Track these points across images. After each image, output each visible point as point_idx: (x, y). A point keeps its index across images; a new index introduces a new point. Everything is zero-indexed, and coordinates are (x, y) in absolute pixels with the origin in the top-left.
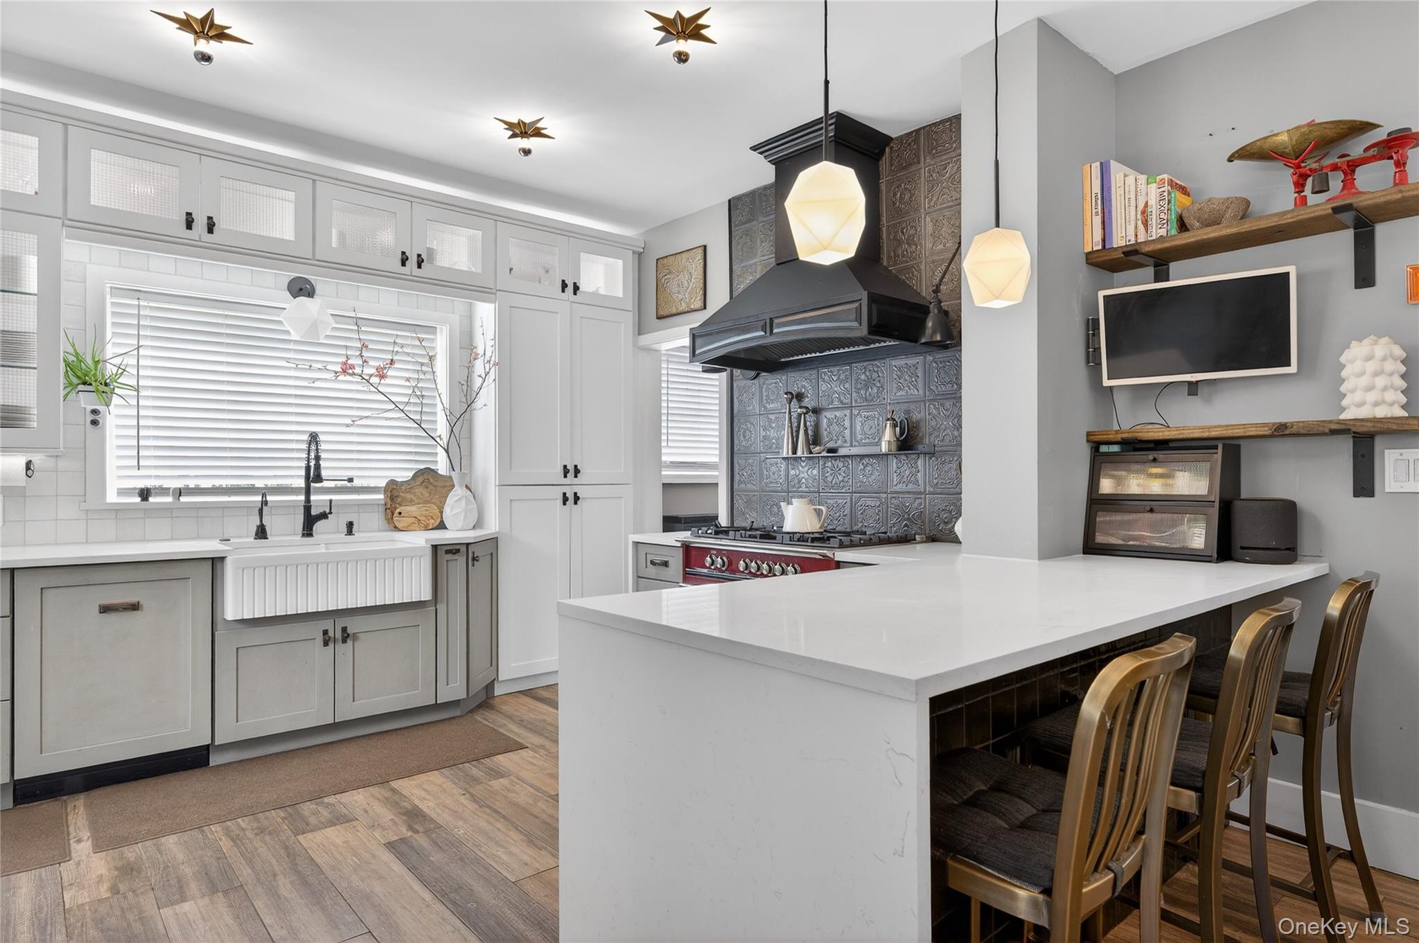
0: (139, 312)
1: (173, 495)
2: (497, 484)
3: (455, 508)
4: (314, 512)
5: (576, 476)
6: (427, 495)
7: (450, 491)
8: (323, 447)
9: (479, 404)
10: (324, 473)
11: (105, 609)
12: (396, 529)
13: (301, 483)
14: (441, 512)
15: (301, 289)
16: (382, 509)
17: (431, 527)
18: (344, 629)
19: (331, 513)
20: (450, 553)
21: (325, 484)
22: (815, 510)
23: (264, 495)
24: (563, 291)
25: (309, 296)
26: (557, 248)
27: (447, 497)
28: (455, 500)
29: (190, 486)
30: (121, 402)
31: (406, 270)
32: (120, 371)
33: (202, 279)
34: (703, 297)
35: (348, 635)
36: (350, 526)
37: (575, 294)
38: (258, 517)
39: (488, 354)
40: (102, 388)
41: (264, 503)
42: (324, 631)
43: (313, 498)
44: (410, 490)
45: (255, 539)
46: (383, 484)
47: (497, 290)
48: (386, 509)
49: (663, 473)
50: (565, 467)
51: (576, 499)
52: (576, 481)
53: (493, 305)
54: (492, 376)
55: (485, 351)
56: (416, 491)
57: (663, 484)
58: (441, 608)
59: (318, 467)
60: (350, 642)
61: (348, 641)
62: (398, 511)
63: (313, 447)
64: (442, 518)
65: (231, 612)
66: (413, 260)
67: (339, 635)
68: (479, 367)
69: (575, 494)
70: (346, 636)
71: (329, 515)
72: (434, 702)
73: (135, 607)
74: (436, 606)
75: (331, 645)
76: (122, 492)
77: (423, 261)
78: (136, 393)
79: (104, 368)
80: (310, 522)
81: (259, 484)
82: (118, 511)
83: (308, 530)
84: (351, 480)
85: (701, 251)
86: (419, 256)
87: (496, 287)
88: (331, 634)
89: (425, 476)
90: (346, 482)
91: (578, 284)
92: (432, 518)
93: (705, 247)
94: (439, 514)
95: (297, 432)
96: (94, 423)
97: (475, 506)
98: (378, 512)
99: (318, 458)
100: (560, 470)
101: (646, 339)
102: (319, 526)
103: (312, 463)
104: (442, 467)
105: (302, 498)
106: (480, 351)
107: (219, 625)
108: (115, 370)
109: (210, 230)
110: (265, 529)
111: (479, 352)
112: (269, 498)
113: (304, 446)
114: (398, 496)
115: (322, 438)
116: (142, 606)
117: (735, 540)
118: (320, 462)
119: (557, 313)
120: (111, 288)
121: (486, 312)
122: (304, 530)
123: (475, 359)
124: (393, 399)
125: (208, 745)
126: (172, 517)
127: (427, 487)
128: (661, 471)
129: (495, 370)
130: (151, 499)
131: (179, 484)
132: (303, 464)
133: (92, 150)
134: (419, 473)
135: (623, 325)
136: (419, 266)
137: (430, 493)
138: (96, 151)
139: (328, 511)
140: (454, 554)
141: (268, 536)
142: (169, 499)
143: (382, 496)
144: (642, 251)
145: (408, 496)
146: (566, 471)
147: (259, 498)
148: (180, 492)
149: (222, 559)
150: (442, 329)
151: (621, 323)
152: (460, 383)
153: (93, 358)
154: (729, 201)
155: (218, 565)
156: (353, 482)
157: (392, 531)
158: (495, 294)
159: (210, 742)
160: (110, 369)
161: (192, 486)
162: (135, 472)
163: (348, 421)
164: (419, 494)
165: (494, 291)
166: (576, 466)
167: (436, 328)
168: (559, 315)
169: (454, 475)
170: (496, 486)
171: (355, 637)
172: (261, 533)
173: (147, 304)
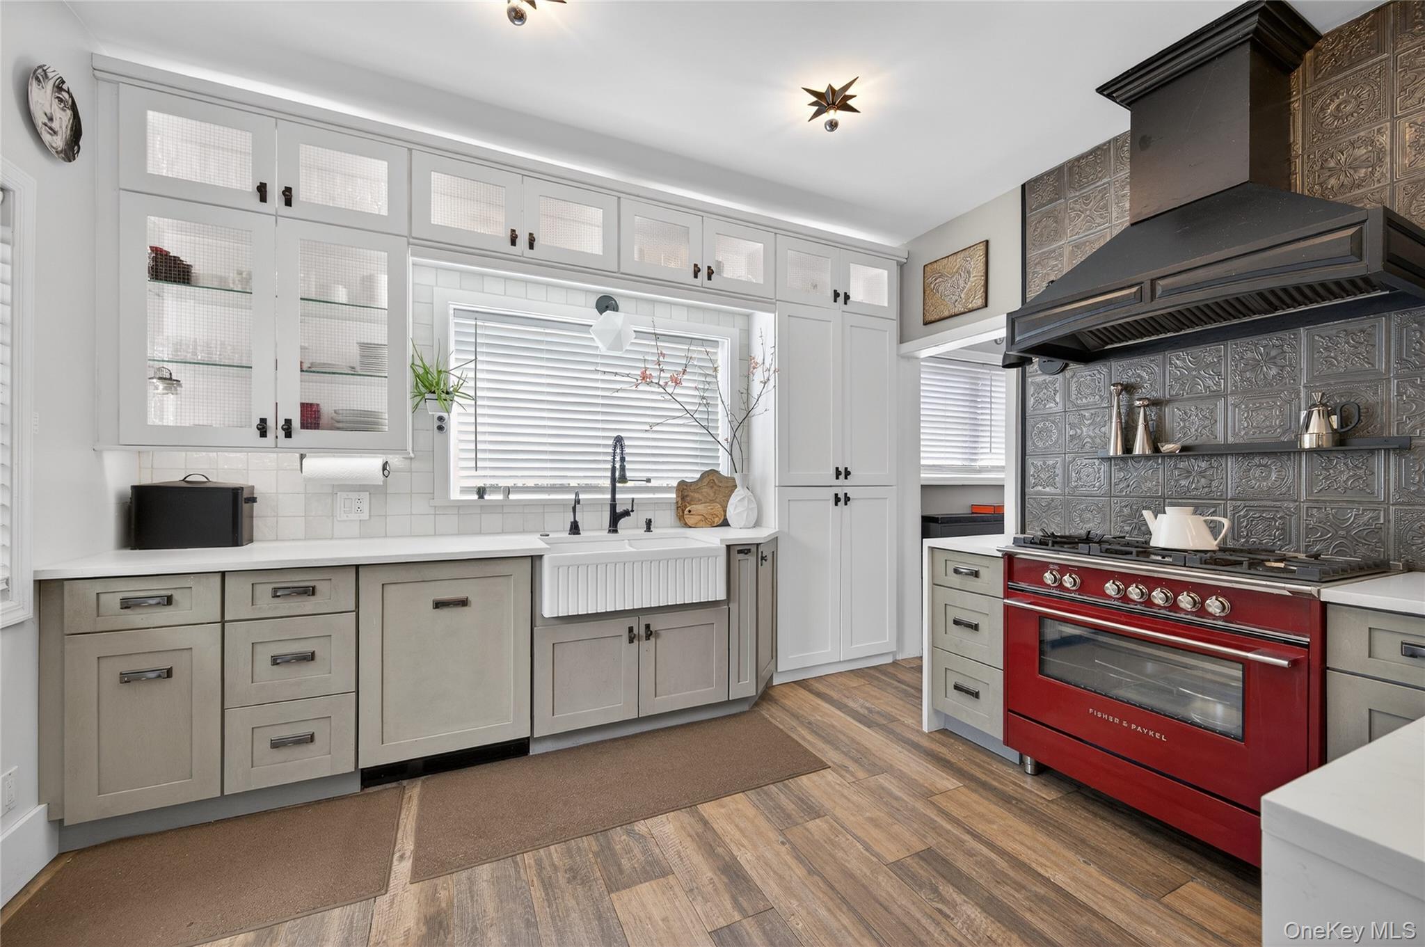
0: (476, 331)
1: (503, 491)
2: (777, 485)
3: (736, 507)
4: (619, 510)
5: (846, 478)
6: (712, 495)
7: (732, 491)
8: (627, 450)
9: (758, 409)
10: (628, 474)
11: (438, 605)
12: (687, 526)
13: (607, 483)
14: (725, 511)
15: (606, 304)
16: (674, 507)
17: (715, 525)
18: (648, 627)
19: (632, 511)
20: (742, 553)
21: (630, 484)
22: (1205, 521)
23: (577, 494)
24: (835, 301)
25: (614, 310)
26: (830, 260)
27: (730, 496)
28: (738, 499)
29: (519, 485)
30: (461, 410)
31: (698, 282)
32: (461, 382)
33: (527, 298)
34: (984, 294)
35: (651, 632)
36: (649, 523)
37: (846, 303)
38: (572, 513)
39: (768, 362)
40: (444, 396)
41: (577, 501)
42: (629, 628)
43: (618, 496)
44: (696, 491)
45: (569, 534)
46: (675, 484)
47: (777, 300)
48: (678, 508)
49: (922, 475)
50: (837, 469)
51: (847, 499)
52: (847, 482)
53: (773, 315)
54: (771, 383)
55: (764, 360)
56: (703, 490)
57: (922, 486)
58: (734, 607)
59: (623, 468)
60: (652, 639)
61: (651, 637)
62: (687, 509)
63: (618, 451)
64: (725, 516)
65: (548, 609)
66: (704, 272)
67: (643, 632)
68: (758, 376)
69: (846, 494)
70: (649, 633)
71: (631, 513)
72: (727, 699)
73: (463, 603)
74: (728, 605)
75: (636, 642)
76: (464, 490)
77: (713, 272)
78: (473, 402)
79: (447, 379)
80: (616, 518)
81: (573, 483)
82: (460, 506)
83: (613, 527)
84: (648, 480)
85: (982, 247)
86: (709, 268)
87: (776, 297)
88: (635, 631)
89: (711, 477)
90: (645, 482)
91: (848, 294)
92: (717, 516)
93: (987, 242)
94: (723, 513)
95: (604, 437)
96: (440, 428)
97: (756, 506)
98: (671, 510)
99: (623, 460)
100: (833, 472)
101: (907, 347)
102: (622, 522)
103: (618, 466)
104: (724, 469)
105: (609, 496)
106: (760, 360)
107: (538, 622)
108: (456, 380)
109: (531, 246)
110: (578, 525)
111: (758, 362)
112: (581, 497)
113: (610, 450)
114: (687, 496)
115: (626, 443)
116: (470, 602)
117: (1089, 555)
118: (625, 464)
119: (830, 321)
120: (454, 309)
121: (765, 324)
122: (610, 526)
123: (754, 368)
124: (687, 408)
125: (528, 738)
126: (503, 513)
127: (712, 487)
128: (920, 473)
129: (775, 377)
130: (486, 497)
131: (510, 483)
132: (609, 466)
133: (432, 172)
134: (705, 475)
135: (888, 333)
136: (709, 278)
137: (715, 493)
138: (436, 173)
139: (630, 509)
140: (746, 554)
141: (581, 532)
142: (500, 497)
143: (674, 496)
144: (905, 261)
145: (696, 495)
146: (838, 473)
147: (573, 497)
148: (508, 491)
149: (541, 557)
150: (723, 342)
151: (886, 331)
152: (739, 391)
153: (437, 369)
154: (1023, 186)
155: (537, 563)
156: (650, 482)
157: (683, 527)
158: (775, 304)
159: (529, 735)
160: (453, 381)
161: (520, 485)
162: (473, 473)
163: (647, 428)
164: (705, 494)
165: (774, 301)
166: (846, 469)
167: (717, 342)
168: (832, 323)
169: (737, 477)
170: (776, 486)
171: (657, 635)
172: (575, 529)
173: (482, 324)
